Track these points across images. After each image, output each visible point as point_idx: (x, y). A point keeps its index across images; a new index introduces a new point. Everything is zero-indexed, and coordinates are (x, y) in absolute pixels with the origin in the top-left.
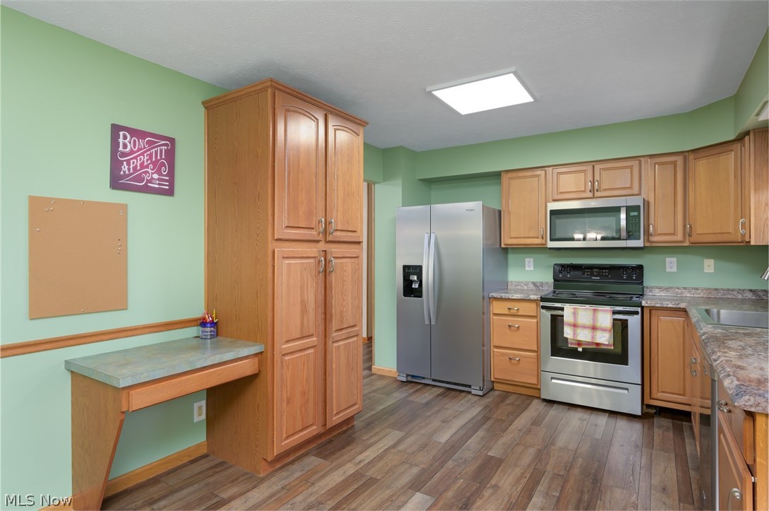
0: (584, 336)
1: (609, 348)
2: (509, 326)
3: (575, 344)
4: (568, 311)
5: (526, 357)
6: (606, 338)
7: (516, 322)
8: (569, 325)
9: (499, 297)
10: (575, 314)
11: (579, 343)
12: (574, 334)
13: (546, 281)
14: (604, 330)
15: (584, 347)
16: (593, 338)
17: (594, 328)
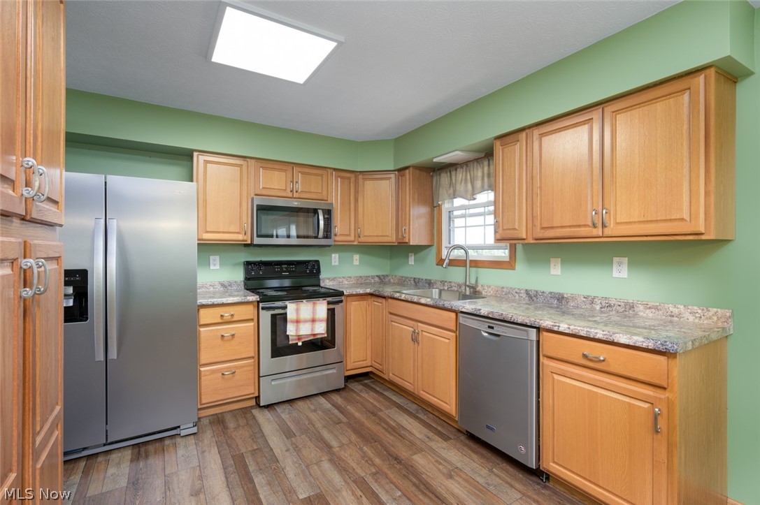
0: (305, 330)
1: (323, 336)
2: (222, 336)
3: (296, 340)
4: (292, 309)
5: (242, 367)
6: (323, 328)
7: (227, 330)
8: (292, 322)
9: (210, 303)
10: (297, 310)
11: (299, 338)
12: (297, 330)
13: (234, 280)
14: (321, 321)
15: (303, 340)
16: (312, 330)
17: (313, 321)
